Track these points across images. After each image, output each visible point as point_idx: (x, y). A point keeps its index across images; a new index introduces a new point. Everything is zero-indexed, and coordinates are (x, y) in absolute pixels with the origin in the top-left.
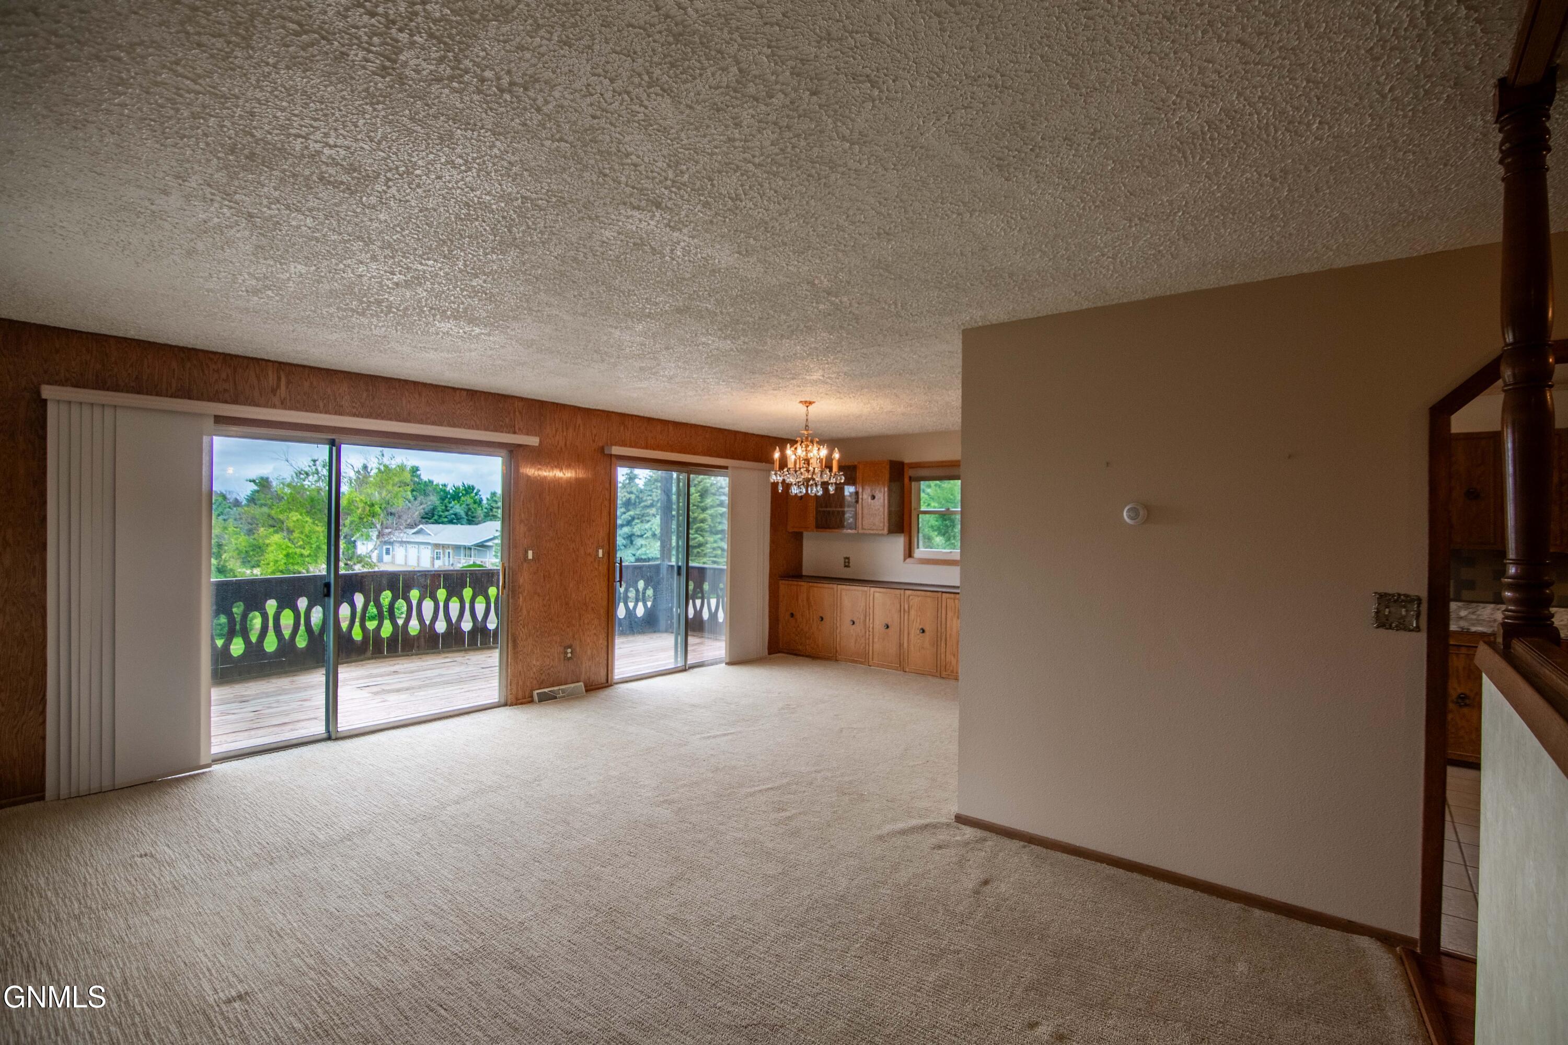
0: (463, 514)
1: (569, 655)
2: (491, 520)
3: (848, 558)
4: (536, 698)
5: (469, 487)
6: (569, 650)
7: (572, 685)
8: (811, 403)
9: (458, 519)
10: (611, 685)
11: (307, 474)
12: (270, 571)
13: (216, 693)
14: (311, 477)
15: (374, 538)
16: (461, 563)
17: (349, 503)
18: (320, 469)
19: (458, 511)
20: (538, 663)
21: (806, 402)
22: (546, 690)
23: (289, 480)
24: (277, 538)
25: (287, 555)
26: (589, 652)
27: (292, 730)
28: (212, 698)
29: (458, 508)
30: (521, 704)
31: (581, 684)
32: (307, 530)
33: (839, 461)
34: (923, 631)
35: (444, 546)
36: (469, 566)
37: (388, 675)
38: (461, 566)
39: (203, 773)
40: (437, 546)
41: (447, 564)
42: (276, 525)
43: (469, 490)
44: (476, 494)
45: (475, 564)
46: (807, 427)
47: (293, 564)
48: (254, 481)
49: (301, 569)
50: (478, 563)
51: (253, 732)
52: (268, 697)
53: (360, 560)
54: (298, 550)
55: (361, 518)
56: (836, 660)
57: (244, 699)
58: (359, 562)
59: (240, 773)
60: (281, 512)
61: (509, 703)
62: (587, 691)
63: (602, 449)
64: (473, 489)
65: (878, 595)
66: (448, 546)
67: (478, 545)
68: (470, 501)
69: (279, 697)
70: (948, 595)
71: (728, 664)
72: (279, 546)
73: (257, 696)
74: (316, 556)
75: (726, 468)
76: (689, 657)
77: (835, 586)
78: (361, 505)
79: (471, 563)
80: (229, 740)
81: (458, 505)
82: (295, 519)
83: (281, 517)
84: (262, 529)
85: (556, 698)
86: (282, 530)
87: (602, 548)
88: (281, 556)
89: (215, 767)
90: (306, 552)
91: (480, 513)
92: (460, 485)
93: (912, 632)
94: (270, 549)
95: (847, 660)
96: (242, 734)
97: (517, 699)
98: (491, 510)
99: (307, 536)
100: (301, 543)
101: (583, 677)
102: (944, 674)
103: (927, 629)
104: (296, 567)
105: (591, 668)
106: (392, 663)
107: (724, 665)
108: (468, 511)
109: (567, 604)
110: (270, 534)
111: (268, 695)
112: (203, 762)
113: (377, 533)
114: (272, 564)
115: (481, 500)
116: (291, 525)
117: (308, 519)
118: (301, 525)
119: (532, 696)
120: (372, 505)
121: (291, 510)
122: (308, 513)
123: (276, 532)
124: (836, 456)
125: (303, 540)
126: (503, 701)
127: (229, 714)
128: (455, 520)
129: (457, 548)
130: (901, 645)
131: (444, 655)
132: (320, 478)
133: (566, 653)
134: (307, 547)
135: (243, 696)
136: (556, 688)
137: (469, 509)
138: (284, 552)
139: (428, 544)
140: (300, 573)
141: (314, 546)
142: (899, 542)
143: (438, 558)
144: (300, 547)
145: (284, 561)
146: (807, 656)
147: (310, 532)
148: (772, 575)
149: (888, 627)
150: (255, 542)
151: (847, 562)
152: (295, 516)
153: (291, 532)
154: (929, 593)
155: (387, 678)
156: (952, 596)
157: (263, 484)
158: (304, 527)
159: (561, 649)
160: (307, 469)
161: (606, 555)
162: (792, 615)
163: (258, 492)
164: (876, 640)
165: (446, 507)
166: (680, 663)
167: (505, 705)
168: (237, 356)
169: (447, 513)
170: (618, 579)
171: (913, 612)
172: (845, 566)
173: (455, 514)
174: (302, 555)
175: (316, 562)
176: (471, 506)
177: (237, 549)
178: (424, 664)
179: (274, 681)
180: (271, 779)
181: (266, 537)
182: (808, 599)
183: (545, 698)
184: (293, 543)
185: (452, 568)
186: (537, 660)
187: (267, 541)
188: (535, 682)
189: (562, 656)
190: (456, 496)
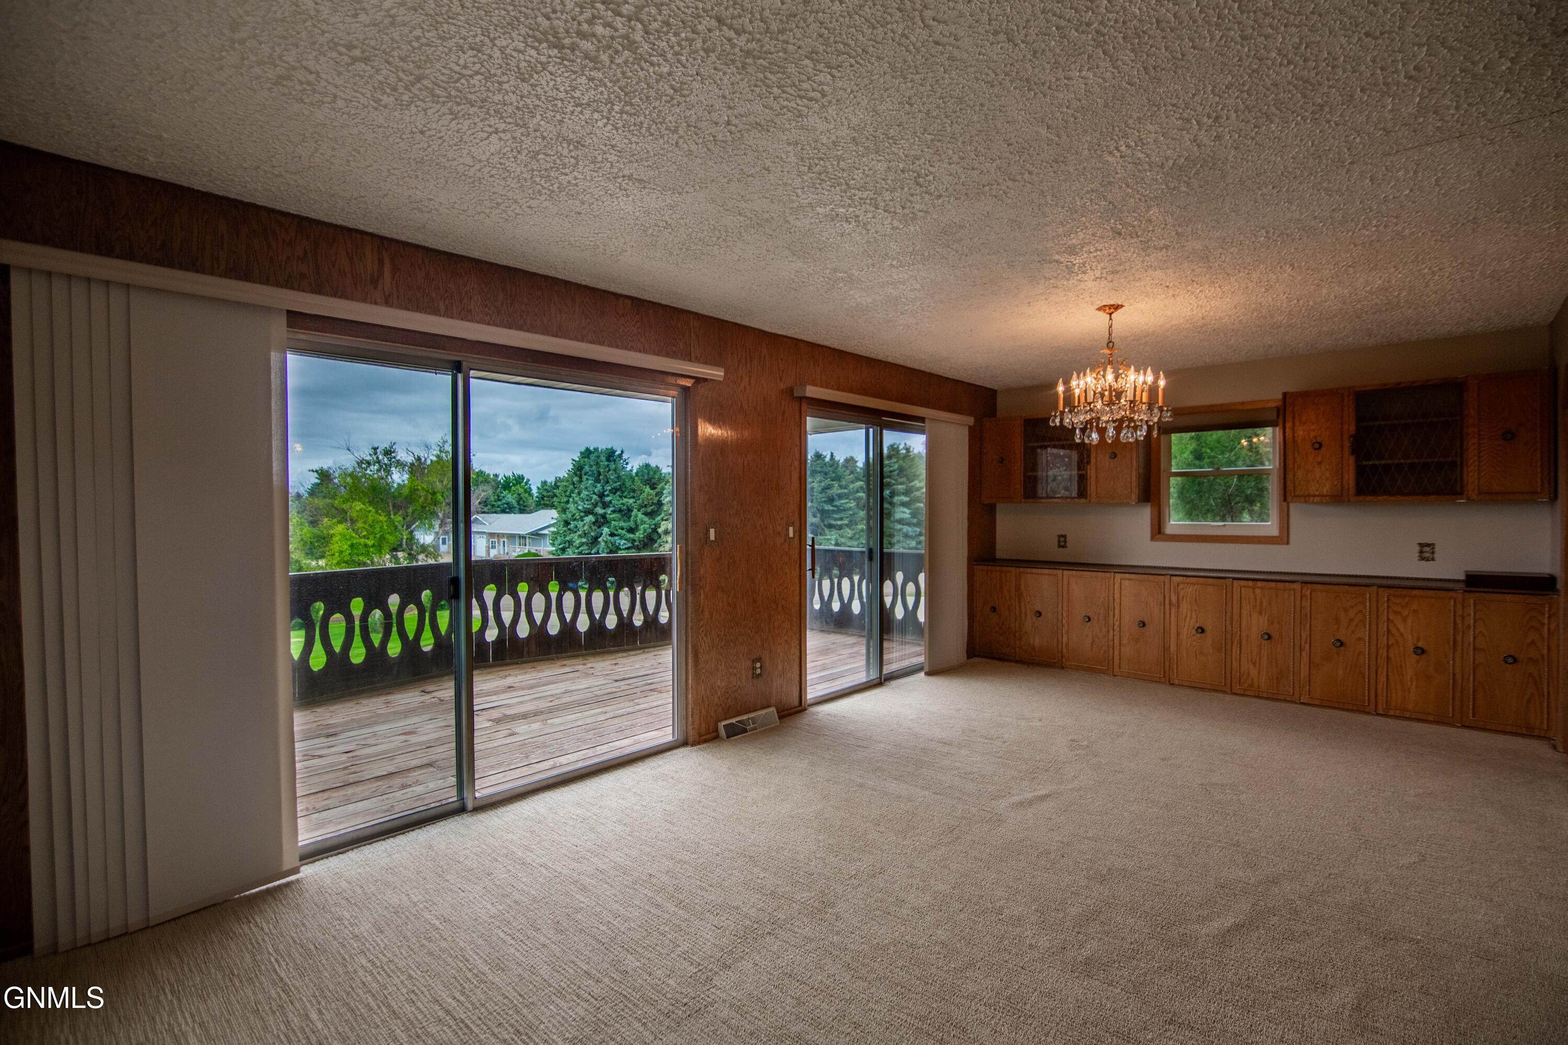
0: (514, 503)
1: (758, 671)
2: (543, 508)
3: (1064, 536)
4: (722, 732)
5: (519, 476)
6: (758, 665)
7: (763, 712)
8: (1117, 307)
9: (510, 508)
10: (805, 710)
11: (369, 463)
12: (335, 562)
13: (301, 720)
14: (372, 467)
15: (437, 526)
16: (515, 552)
17: (411, 492)
18: (381, 457)
19: (510, 500)
20: (723, 684)
21: (1111, 306)
22: (733, 721)
23: (351, 470)
24: (340, 528)
25: (352, 546)
26: (780, 668)
27: (404, 787)
28: (296, 729)
29: (510, 498)
30: (705, 741)
31: (773, 709)
32: (370, 519)
33: (1164, 390)
34: (1203, 631)
35: (499, 536)
36: (524, 555)
37: (504, 692)
38: (516, 554)
39: (288, 885)
40: (492, 535)
41: (502, 552)
42: (342, 516)
43: (519, 479)
44: (526, 484)
45: (529, 553)
46: (1110, 344)
47: (358, 555)
48: (317, 471)
49: (365, 560)
50: (533, 551)
51: (350, 791)
52: (360, 727)
53: (424, 549)
54: (362, 541)
55: (423, 507)
56: (1063, 668)
57: (331, 731)
58: (423, 552)
59: (344, 884)
60: (344, 502)
61: (691, 740)
62: (780, 718)
63: (791, 391)
64: (523, 479)
65: (1126, 586)
66: (503, 535)
67: (532, 534)
68: (521, 490)
69: (377, 728)
70: (1242, 583)
71: (928, 674)
72: (343, 536)
73: (347, 726)
74: (380, 546)
75: (922, 420)
76: (885, 667)
77: (1059, 572)
78: (422, 493)
79: (526, 551)
80: (319, 805)
81: (509, 496)
82: (358, 508)
83: (344, 506)
84: (326, 520)
85: (745, 731)
86: (346, 521)
87: (793, 524)
88: (346, 547)
89: (307, 871)
90: (370, 543)
91: (531, 502)
92: (511, 474)
93: (1185, 632)
94: (335, 539)
95: (1077, 669)
96: (335, 794)
97: (701, 736)
98: (543, 499)
99: (371, 526)
100: (365, 533)
101: (773, 702)
102: (1237, 688)
103: (1208, 627)
104: (361, 558)
105: (784, 690)
106: (502, 674)
107: (922, 674)
108: (520, 499)
109: (755, 602)
110: (334, 524)
111: (361, 724)
112: (287, 866)
113: (439, 522)
114: (337, 554)
115: (531, 489)
116: (354, 515)
117: (371, 508)
118: (364, 514)
119: (716, 730)
120: (434, 493)
121: (354, 499)
122: (371, 503)
123: (340, 522)
124: (1162, 383)
125: (367, 530)
126: (681, 738)
127: (314, 757)
128: (508, 509)
129: (512, 537)
130: (1166, 649)
131: (559, 663)
132: (381, 467)
133: (754, 668)
134: (371, 537)
135: (329, 726)
136: (745, 717)
137: (521, 499)
138: (349, 543)
139: (484, 533)
140: (365, 564)
141: (378, 536)
142: (1145, 514)
143: (494, 547)
144: (364, 537)
145: (348, 552)
146: (1017, 662)
147: (373, 521)
148: (969, 559)
149: (1144, 625)
150: (319, 533)
151: (1062, 541)
152: (358, 506)
153: (353, 521)
154: (1210, 581)
155: (502, 696)
156: (1250, 583)
157: (324, 475)
158: (367, 517)
159: (749, 663)
160: (368, 458)
161: (797, 534)
162: (994, 609)
163: (318, 484)
164: (1125, 641)
165: (498, 496)
166: (874, 675)
167: (685, 744)
168: (319, 222)
169: (499, 503)
170: (809, 566)
171: (1184, 606)
172: (1060, 546)
173: (507, 504)
174: (366, 545)
175: (380, 552)
176: (522, 496)
177: (302, 540)
178: (540, 675)
179: (365, 702)
180: (395, 900)
181: (330, 527)
182: (1018, 588)
183: (734, 732)
184: (357, 533)
185: (507, 558)
186: (722, 680)
187: (332, 532)
188: (720, 710)
189: (751, 672)
190: (507, 485)
